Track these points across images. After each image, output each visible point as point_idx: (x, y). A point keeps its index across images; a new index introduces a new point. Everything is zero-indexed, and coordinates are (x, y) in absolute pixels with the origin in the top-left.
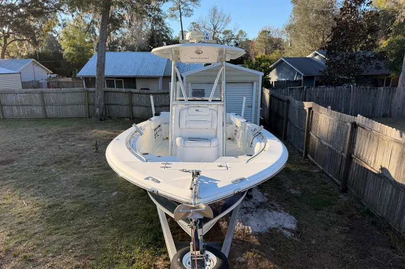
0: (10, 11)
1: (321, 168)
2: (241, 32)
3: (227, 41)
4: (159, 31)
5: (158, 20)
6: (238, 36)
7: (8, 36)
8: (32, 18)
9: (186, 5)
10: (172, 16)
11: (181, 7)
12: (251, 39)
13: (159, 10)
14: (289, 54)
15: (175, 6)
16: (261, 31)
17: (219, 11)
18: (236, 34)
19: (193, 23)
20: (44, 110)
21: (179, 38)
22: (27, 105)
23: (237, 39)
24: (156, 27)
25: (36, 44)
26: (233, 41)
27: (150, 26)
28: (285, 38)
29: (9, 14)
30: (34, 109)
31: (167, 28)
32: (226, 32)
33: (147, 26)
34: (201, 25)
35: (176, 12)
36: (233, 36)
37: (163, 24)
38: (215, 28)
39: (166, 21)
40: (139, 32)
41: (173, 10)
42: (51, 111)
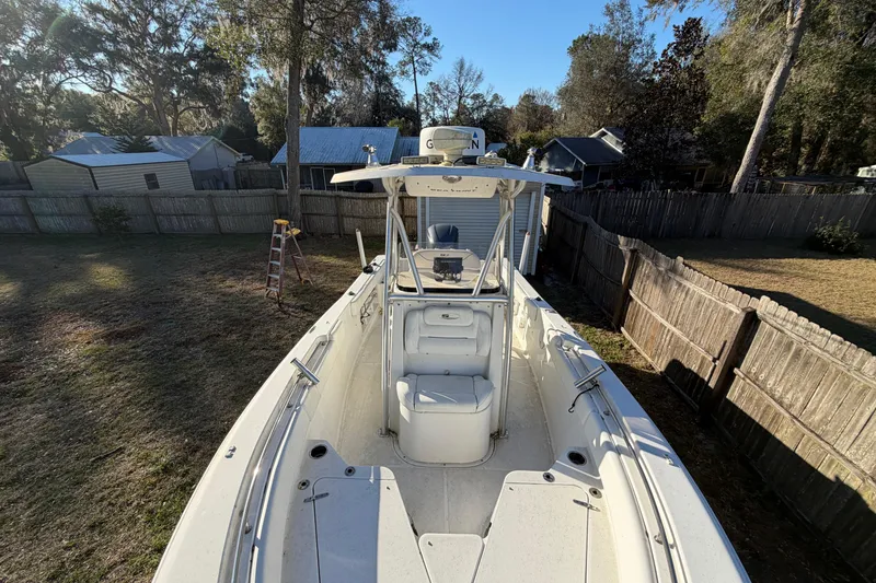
0: (176, 65)
1: (649, 360)
2: (496, 97)
3: (477, 109)
4: (386, 94)
5: (383, 79)
6: (492, 102)
7: (179, 102)
8: (207, 75)
9: (421, 57)
10: (403, 73)
11: (416, 59)
12: (508, 107)
13: (384, 64)
14: (563, 131)
15: (406, 59)
16: (523, 95)
17: (466, 66)
18: (489, 99)
19: (431, 84)
20: (216, 222)
21: (412, 104)
22: (191, 215)
23: (491, 106)
24: (382, 90)
25: (217, 113)
26: (485, 108)
27: (373, 87)
28: (556, 106)
29: (175, 69)
30: (202, 220)
31: (396, 91)
32: (476, 97)
33: (369, 88)
34: (442, 86)
35: (407, 67)
36: (485, 101)
37: (391, 85)
38: (461, 90)
39: (395, 80)
40: (359, 95)
41: (403, 64)
42: (228, 224)
